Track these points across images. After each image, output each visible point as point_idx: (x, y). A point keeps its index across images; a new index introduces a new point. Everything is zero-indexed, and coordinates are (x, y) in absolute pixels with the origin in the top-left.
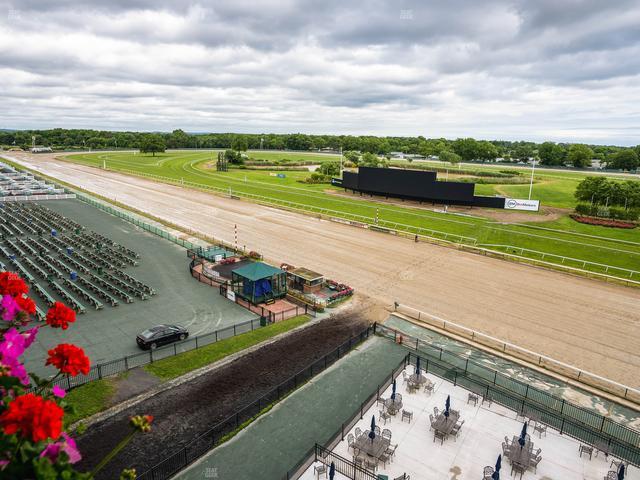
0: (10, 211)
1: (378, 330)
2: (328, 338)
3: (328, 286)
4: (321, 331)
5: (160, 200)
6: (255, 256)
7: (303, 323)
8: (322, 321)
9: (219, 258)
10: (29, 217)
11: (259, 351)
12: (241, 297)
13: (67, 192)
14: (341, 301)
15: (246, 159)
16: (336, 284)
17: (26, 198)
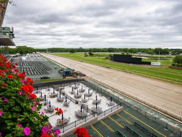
7: (71, 79)
8: (75, 79)
10: (37, 63)
13: (48, 60)
15: (94, 54)
17: (39, 61)
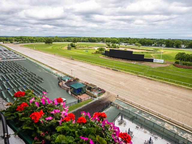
0: (7, 64)
1: (112, 104)
2: (97, 106)
3: (98, 89)
4: (95, 104)
5: (50, 60)
6: (77, 79)
7: (90, 102)
8: (96, 101)
9: (67, 80)
10: (12, 66)
11: (77, 111)
12: (73, 93)
13: (23, 58)
14: (102, 94)
15: (77, 45)
16: (100, 89)
17: (12, 60)
